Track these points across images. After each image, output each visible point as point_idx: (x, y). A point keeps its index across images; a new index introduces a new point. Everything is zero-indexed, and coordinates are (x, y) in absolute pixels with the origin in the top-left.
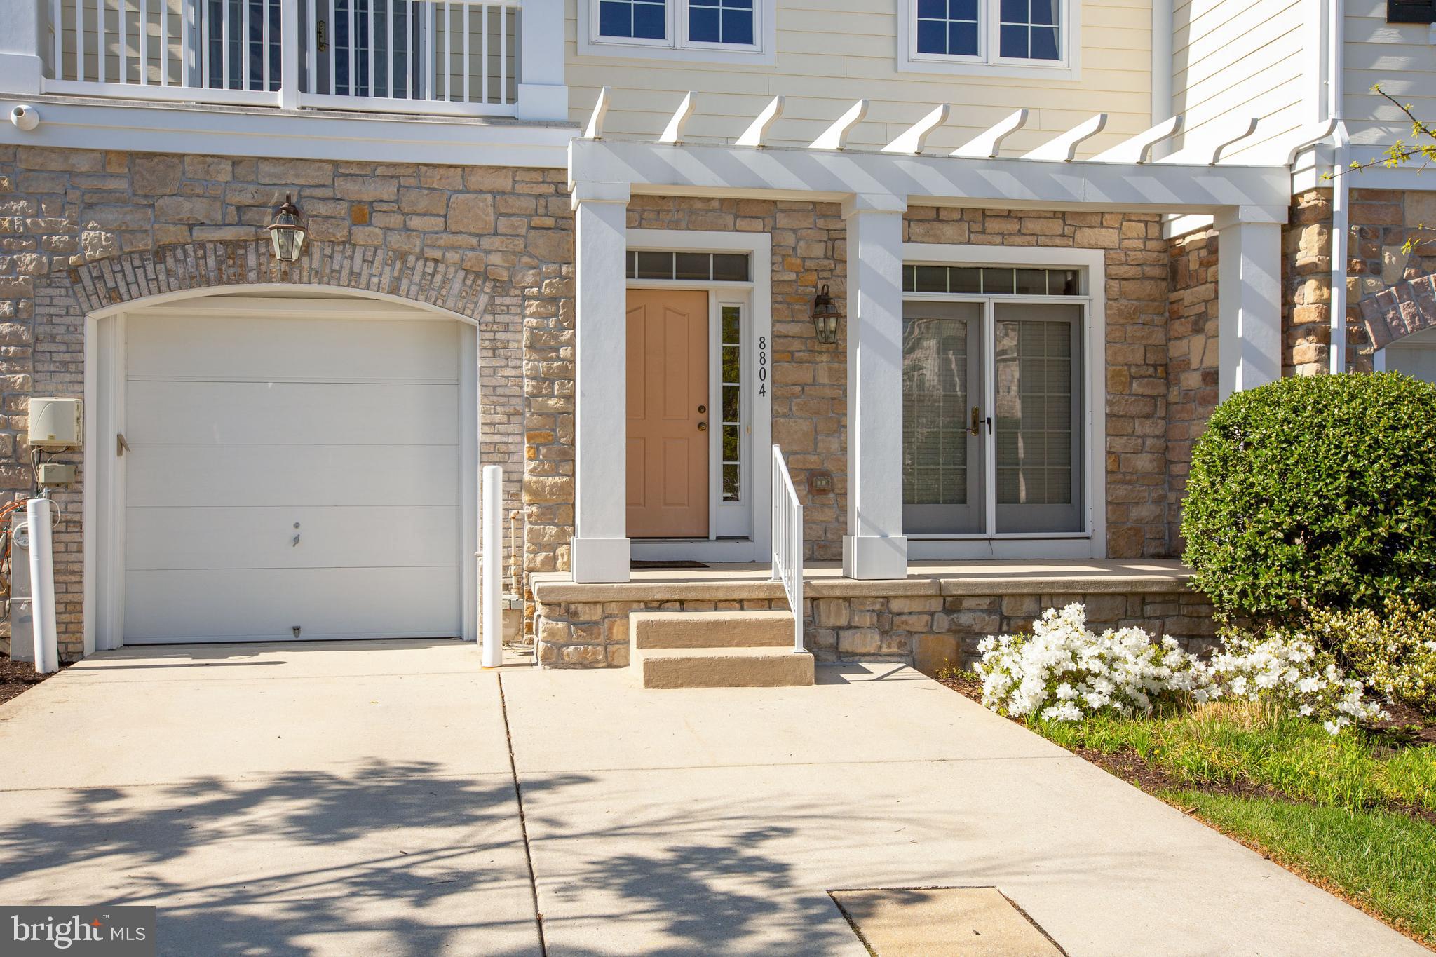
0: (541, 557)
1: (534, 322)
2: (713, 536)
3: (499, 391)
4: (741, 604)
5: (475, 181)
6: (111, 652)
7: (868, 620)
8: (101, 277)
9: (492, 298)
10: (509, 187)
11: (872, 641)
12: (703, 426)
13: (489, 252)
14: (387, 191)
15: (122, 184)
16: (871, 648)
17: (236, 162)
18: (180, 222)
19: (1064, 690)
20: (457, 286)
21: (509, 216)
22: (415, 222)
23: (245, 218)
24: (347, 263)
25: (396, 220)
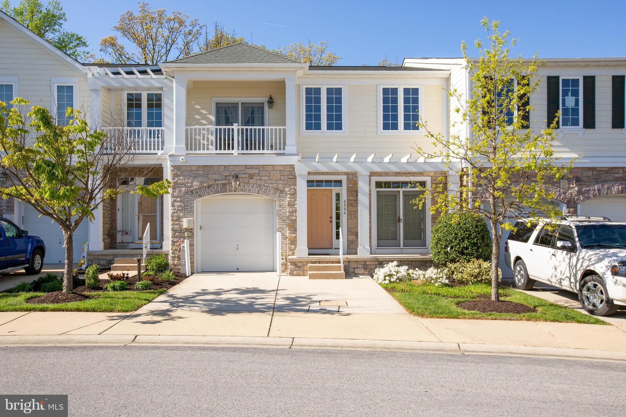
0: (291, 252)
1: (289, 199)
2: (333, 248)
3: (281, 215)
4: (333, 262)
5: (276, 168)
6: (199, 273)
7: (361, 266)
8: (197, 192)
9: (280, 194)
10: (283, 169)
11: (362, 271)
12: (331, 222)
13: (279, 184)
14: (257, 171)
15: (201, 172)
16: (362, 273)
17: (225, 166)
18: (213, 180)
19: (387, 278)
20: (272, 192)
21: (283, 176)
22: (263, 178)
23: (227, 178)
24: (248, 187)
25: (258, 178)
